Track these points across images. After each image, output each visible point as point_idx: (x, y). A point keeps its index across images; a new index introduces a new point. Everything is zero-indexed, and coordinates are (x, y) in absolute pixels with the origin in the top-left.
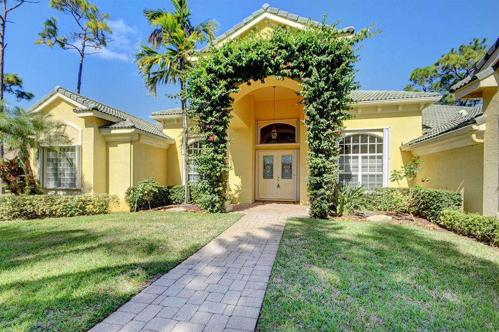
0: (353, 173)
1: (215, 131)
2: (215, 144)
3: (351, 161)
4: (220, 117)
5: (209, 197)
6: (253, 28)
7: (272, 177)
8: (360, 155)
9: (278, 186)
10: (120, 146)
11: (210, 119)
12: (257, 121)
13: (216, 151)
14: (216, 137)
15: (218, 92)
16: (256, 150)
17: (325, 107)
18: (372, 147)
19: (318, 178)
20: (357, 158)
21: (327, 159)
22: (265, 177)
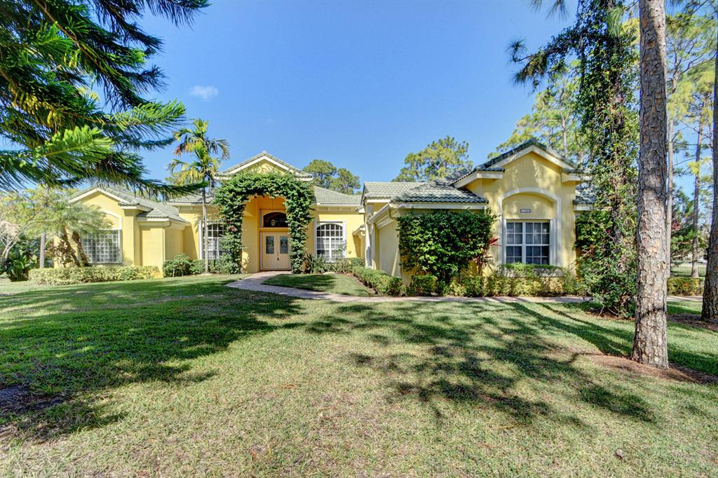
0: (325, 249)
1: (234, 225)
2: (235, 233)
3: (325, 241)
4: (238, 218)
5: (232, 265)
6: (258, 163)
7: (273, 253)
8: (330, 238)
9: (278, 259)
10: (153, 230)
11: (231, 219)
12: (260, 209)
13: (235, 237)
14: (236, 229)
15: (237, 203)
16: (260, 232)
17: (297, 216)
18: (337, 232)
19: (295, 253)
20: (328, 239)
21: (300, 242)
22: (267, 252)
